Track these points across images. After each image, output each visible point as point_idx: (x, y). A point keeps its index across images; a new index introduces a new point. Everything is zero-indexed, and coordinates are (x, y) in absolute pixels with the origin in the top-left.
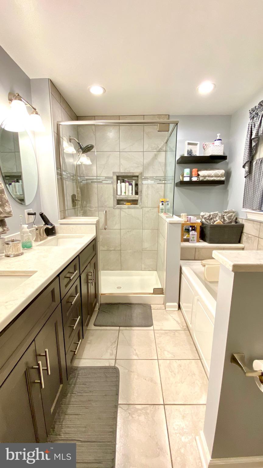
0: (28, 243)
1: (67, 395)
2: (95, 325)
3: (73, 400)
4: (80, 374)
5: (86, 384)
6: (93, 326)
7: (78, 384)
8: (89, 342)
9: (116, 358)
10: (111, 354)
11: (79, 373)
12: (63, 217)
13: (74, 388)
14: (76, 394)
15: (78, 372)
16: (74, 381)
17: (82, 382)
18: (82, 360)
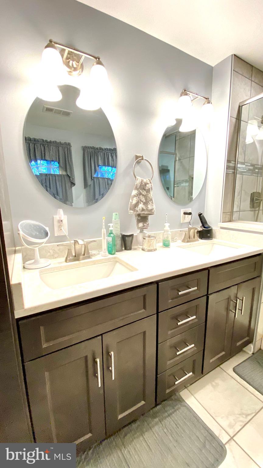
0: (167, 241)
1: (155, 418)
2: (234, 370)
3: (156, 428)
4: (181, 411)
5: (178, 428)
6: (232, 369)
7: (172, 418)
8: (214, 383)
9: (234, 436)
10: (231, 426)
11: (179, 408)
12: (227, 220)
13: (166, 418)
14: (163, 426)
15: (180, 406)
16: (171, 411)
17: (177, 420)
18: (193, 397)
